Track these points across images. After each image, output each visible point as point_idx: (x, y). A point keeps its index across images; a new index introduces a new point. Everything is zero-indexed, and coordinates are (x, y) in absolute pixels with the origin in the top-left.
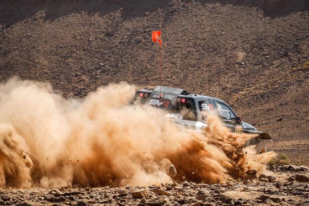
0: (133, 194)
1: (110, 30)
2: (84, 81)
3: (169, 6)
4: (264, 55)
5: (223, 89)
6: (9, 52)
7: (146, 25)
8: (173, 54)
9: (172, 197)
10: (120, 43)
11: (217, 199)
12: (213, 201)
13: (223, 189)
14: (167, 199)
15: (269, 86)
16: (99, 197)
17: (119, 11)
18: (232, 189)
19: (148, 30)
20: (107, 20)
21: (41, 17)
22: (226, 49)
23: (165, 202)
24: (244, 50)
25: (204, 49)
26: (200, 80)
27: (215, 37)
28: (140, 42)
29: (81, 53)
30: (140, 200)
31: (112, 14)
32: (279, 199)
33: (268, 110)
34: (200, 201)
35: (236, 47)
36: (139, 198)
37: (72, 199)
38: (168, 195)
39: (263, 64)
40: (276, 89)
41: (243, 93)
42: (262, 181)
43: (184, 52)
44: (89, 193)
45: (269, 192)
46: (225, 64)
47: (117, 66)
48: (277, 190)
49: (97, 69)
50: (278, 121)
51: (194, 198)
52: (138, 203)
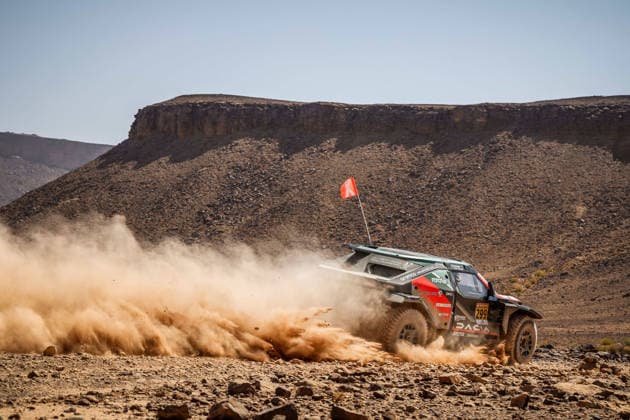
0: (440, 378)
1: (415, 169)
2: (379, 231)
3: (493, 143)
4: (611, 212)
5: (556, 252)
6: (286, 191)
7: (462, 165)
8: (495, 204)
9: (490, 386)
10: (428, 186)
11: (546, 392)
12: (541, 394)
13: (554, 379)
14: (483, 388)
15: (615, 252)
16: (396, 380)
17: (428, 146)
18: (566, 381)
19: (463, 172)
20: (413, 156)
21: (330, 149)
22: (563, 201)
23: (481, 391)
24: (586, 204)
25: (533, 200)
26: (527, 238)
27: (548, 185)
28: (452, 186)
29: (377, 197)
30: (449, 387)
31: (419, 148)
32: (625, 396)
33: (612, 282)
34: (526, 393)
35: (575, 200)
36: (448, 384)
37: (363, 381)
38: (485, 383)
39: (608, 224)
40: (624, 255)
41: (581, 258)
42: (604, 372)
43: (509, 202)
44: (384, 374)
45: (613, 386)
46: (560, 220)
47: (422, 216)
48: (624, 384)
49: (396, 217)
50: (624, 296)
51: (517, 388)
52: (447, 391)
